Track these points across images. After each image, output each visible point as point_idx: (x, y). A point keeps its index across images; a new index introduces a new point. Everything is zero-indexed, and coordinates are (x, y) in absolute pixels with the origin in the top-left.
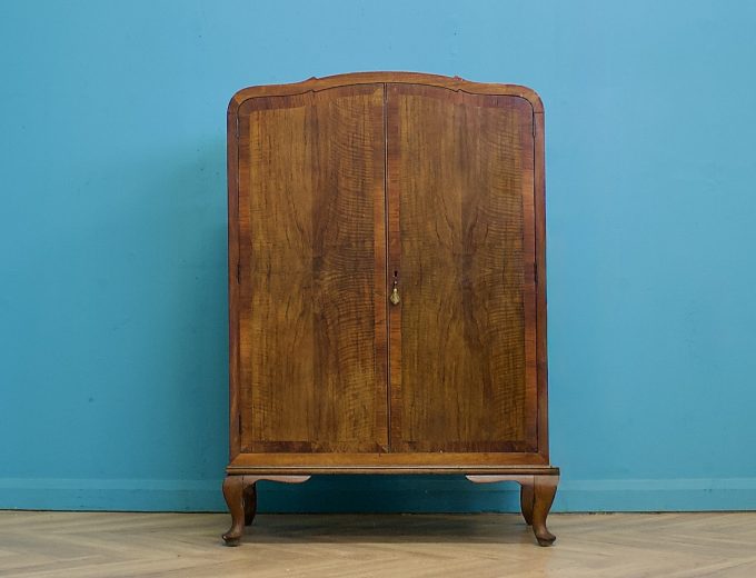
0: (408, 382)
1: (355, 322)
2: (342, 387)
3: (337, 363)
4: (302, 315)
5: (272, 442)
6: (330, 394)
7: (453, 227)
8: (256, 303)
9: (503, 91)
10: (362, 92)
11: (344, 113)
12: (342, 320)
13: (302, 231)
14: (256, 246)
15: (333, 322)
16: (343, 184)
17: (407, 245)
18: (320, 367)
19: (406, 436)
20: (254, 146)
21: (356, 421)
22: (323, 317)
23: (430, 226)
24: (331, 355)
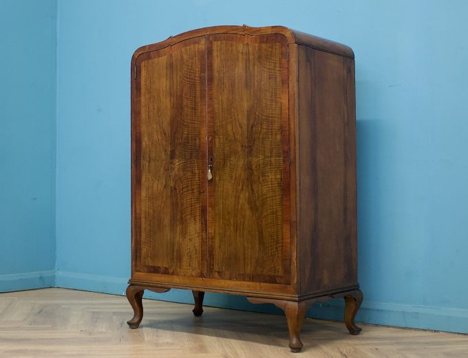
0: (217, 232)
1: (191, 192)
2: (184, 233)
3: (182, 218)
4: (165, 187)
5: (151, 266)
6: (178, 238)
7: (242, 128)
8: (143, 180)
9: (270, 32)
10: (195, 43)
11: (185, 57)
12: (184, 190)
13: (165, 134)
14: (144, 144)
15: (179, 191)
16: (185, 103)
17: (217, 140)
18: (173, 219)
19: (216, 268)
20: (143, 83)
21: (191, 256)
22: (175, 189)
23: (229, 128)
24: (179, 213)
